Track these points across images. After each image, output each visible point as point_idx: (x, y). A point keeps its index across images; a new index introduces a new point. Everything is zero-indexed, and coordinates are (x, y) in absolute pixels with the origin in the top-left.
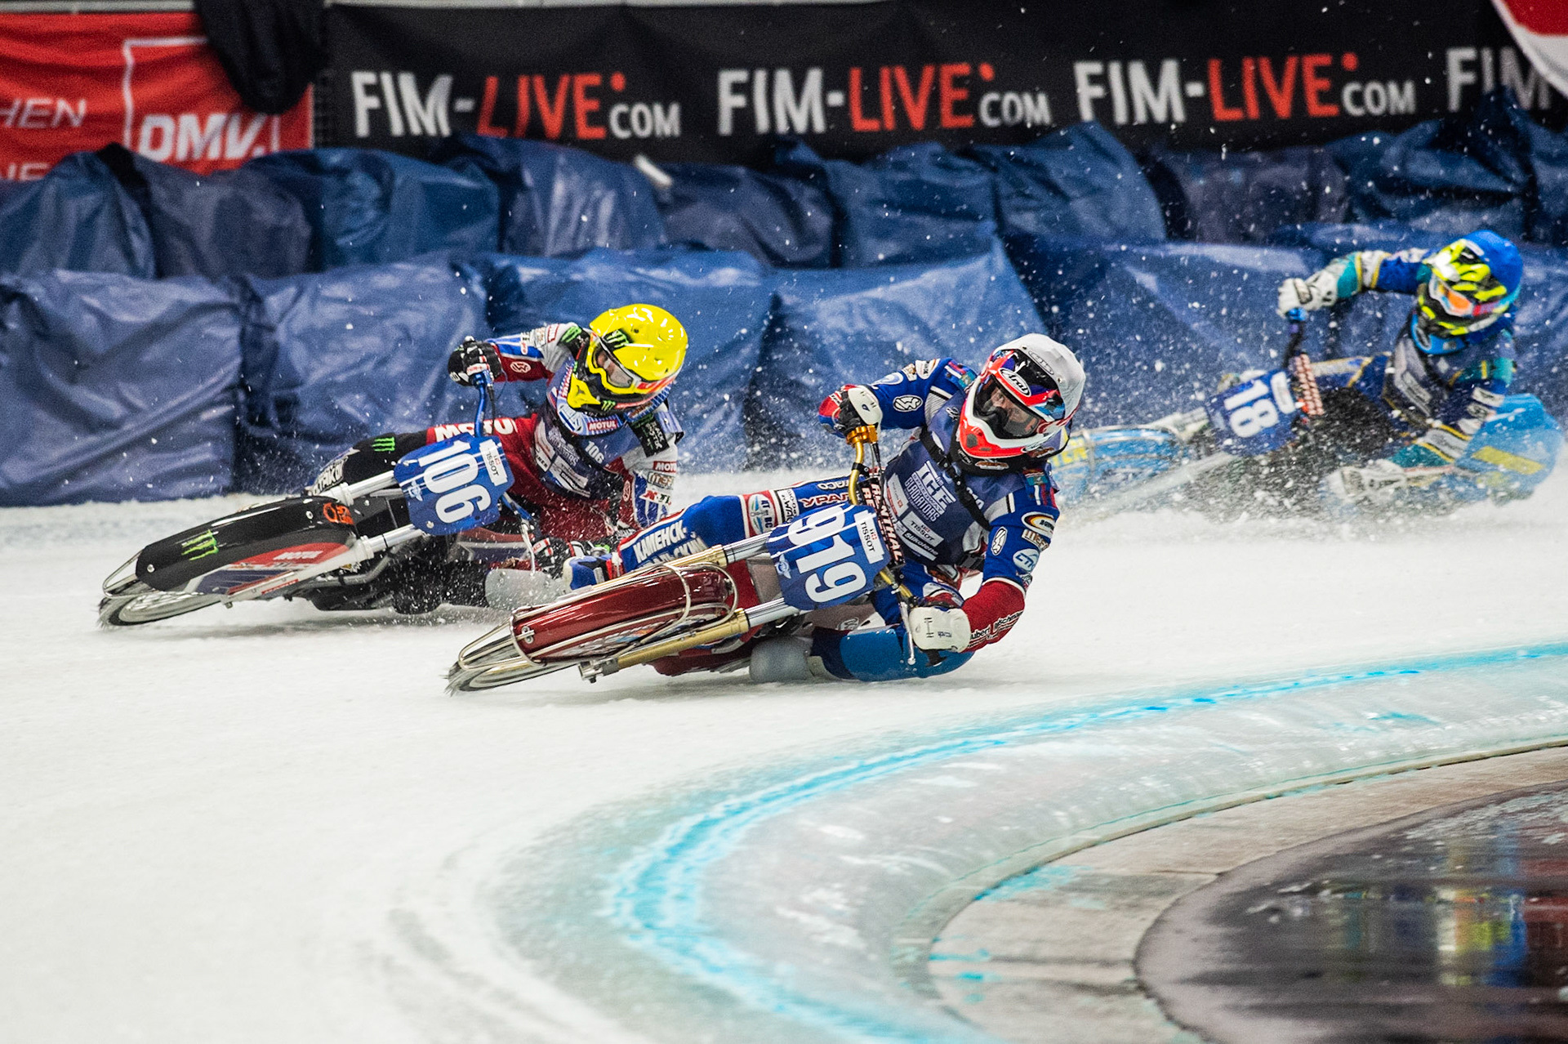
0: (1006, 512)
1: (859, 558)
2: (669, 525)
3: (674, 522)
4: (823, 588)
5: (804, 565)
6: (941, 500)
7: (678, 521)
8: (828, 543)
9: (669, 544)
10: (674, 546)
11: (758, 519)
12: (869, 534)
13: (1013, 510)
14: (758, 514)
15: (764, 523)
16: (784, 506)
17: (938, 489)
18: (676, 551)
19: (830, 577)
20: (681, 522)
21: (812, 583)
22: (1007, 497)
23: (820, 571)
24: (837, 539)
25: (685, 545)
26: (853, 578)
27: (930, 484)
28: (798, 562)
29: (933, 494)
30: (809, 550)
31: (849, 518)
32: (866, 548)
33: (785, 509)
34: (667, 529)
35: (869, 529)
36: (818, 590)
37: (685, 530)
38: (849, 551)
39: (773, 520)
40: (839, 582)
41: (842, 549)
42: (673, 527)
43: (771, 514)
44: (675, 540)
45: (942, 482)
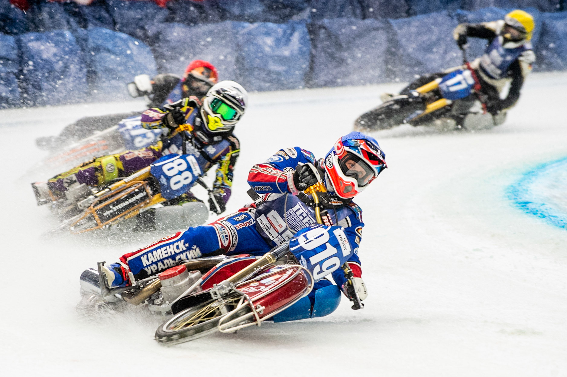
0: (347, 226)
1: (339, 254)
2: (173, 243)
3: (177, 241)
4: (321, 271)
5: (314, 260)
6: (307, 222)
7: (180, 240)
8: (323, 247)
9: (173, 253)
10: (176, 254)
11: (223, 236)
12: (344, 240)
13: (350, 225)
14: (222, 233)
15: (225, 238)
16: (230, 229)
17: (306, 217)
18: (178, 257)
19: (325, 265)
20: (183, 241)
21: (317, 269)
22: (346, 219)
23: (321, 263)
24: (328, 245)
25: (185, 254)
26: (335, 265)
27: (301, 214)
28: (311, 259)
29: (303, 220)
30: (315, 252)
31: (331, 233)
32: (343, 249)
33: (231, 230)
34: (171, 246)
35: (343, 238)
36: (318, 273)
37: (187, 245)
38: (334, 251)
39: (228, 236)
40: (328, 268)
41: (331, 250)
42: (176, 244)
43: (227, 234)
44: (178, 251)
45: (309, 213)
